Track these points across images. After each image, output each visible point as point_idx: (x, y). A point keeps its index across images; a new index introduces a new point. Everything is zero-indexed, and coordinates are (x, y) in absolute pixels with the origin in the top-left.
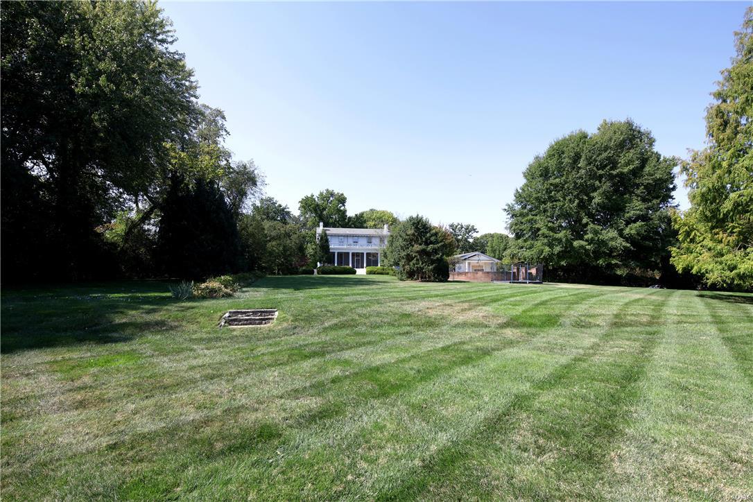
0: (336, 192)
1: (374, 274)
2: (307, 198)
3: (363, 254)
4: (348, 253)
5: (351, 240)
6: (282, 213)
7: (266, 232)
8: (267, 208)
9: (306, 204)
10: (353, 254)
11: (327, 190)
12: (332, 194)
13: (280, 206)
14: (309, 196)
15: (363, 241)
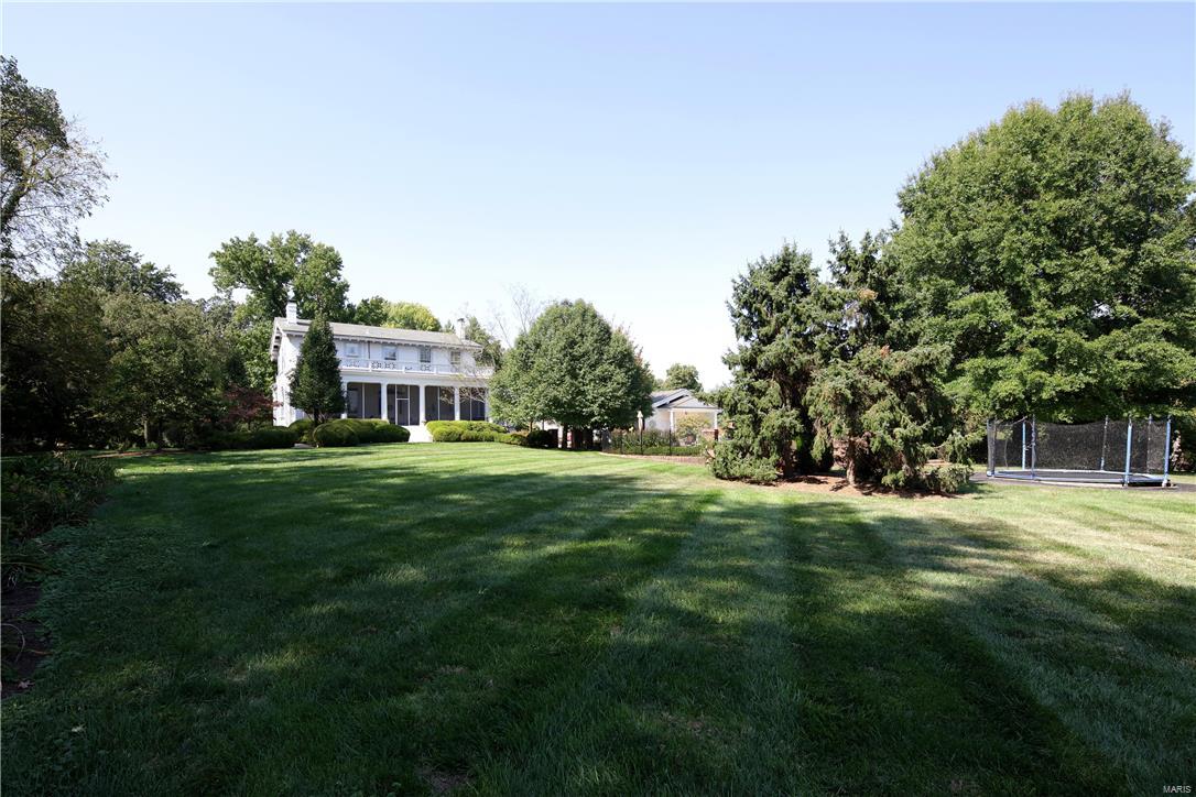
0: (315, 241)
1: (458, 440)
2: (237, 244)
3: (415, 389)
4: (378, 386)
5: (378, 354)
6: (159, 286)
7: (107, 321)
8: (111, 269)
9: (237, 259)
10: (391, 389)
11: (292, 234)
12: (305, 246)
13: (152, 268)
14: (244, 238)
15: (409, 358)
